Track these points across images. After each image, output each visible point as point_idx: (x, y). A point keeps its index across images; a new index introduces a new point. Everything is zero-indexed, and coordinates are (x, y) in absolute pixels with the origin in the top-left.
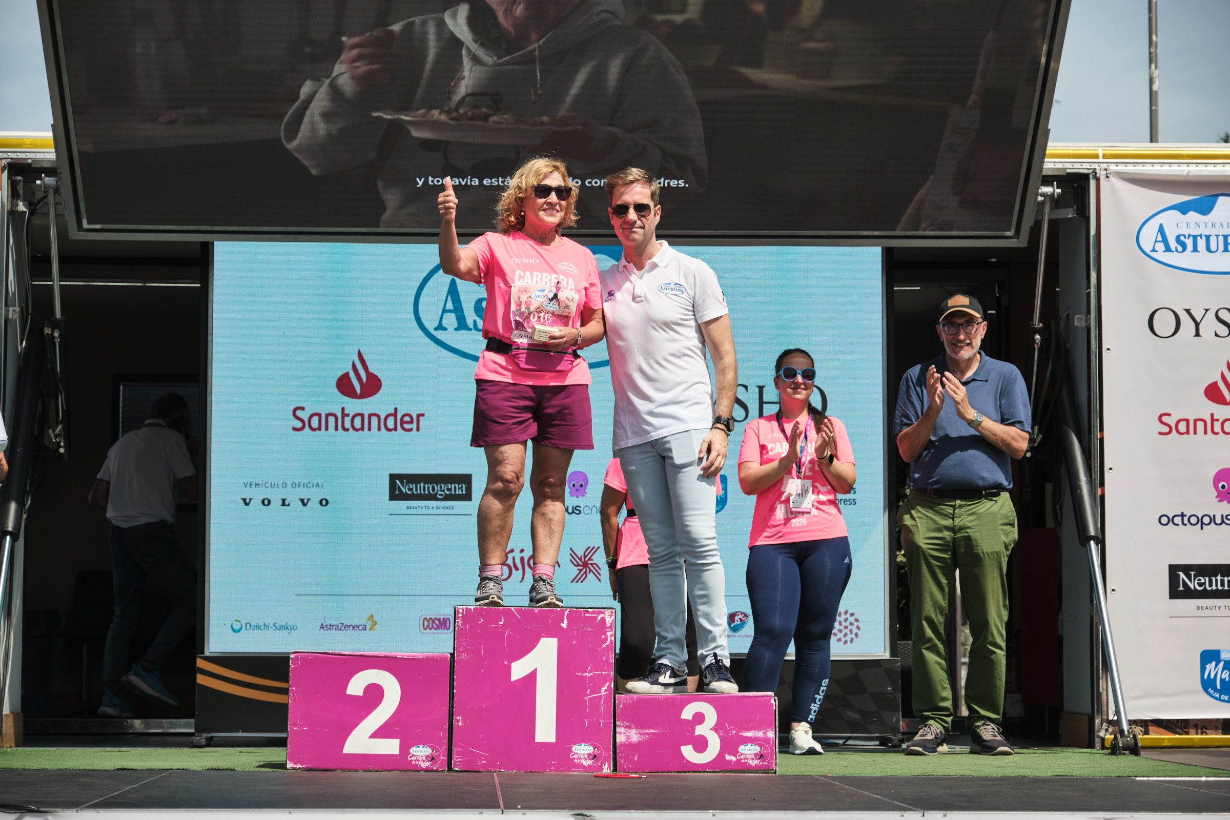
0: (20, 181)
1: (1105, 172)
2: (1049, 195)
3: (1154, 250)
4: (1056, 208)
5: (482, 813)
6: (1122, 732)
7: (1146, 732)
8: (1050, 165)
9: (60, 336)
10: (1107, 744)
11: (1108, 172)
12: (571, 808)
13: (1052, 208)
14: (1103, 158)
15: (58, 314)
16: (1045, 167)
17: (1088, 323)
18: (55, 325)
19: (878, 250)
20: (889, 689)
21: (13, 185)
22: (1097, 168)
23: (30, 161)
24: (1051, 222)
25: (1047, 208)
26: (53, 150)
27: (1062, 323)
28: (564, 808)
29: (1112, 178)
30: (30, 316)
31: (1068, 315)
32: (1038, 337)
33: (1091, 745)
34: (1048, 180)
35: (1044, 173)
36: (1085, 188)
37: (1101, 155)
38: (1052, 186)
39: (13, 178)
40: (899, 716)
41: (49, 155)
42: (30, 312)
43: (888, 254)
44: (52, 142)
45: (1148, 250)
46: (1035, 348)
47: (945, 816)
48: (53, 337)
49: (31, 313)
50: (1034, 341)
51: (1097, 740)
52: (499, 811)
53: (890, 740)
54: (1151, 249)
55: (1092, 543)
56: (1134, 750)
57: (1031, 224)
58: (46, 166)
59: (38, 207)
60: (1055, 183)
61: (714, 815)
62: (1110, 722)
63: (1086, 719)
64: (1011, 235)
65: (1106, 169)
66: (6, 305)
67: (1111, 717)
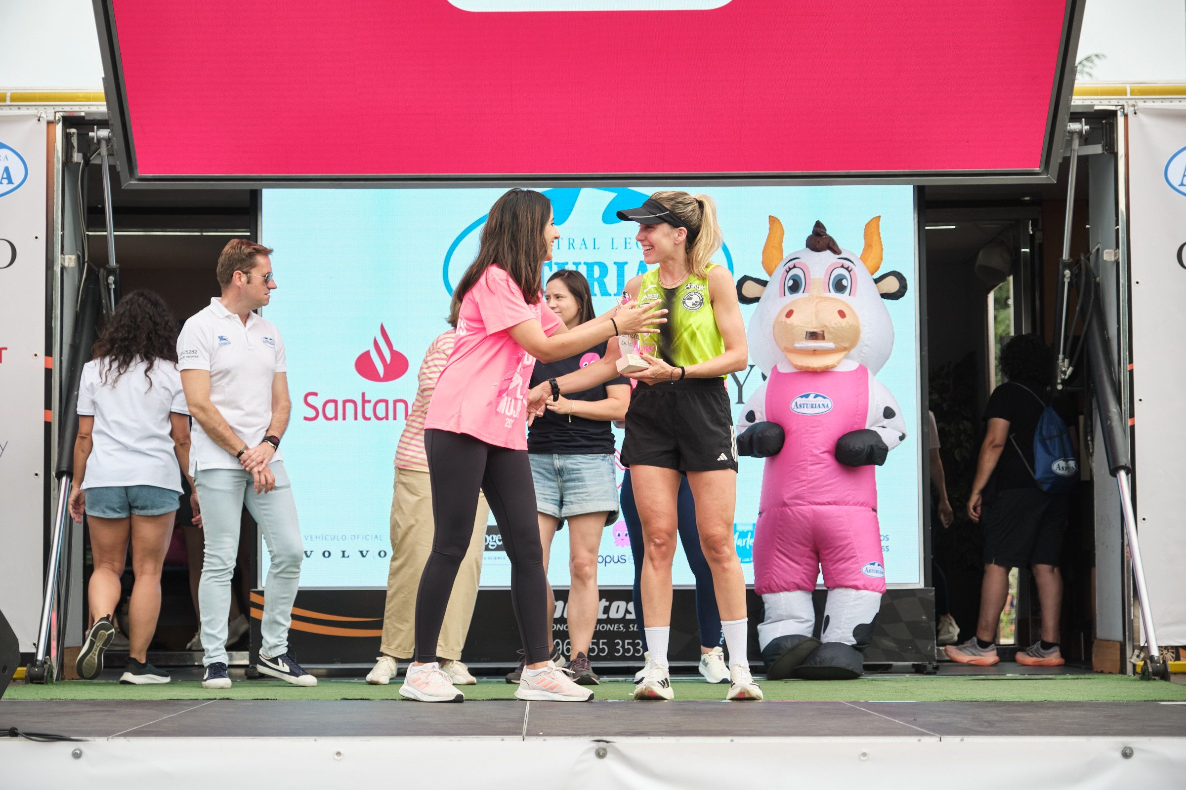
0: (74, 133)
1: (1132, 109)
2: (1076, 132)
3: (1182, 184)
4: (1086, 144)
5: (503, 740)
6: (1151, 658)
7: (1178, 658)
8: (1078, 101)
9: (115, 282)
10: (1139, 670)
11: (1136, 108)
12: (592, 734)
13: (1080, 145)
14: (1131, 94)
15: (113, 262)
16: (1073, 103)
17: (1117, 257)
18: (111, 272)
19: (910, 188)
20: (924, 618)
21: (67, 137)
22: (1125, 104)
23: (83, 114)
24: (1080, 158)
25: (1076, 143)
26: (105, 103)
27: (1092, 258)
28: (585, 735)
29: (1139, 114)
30: (86, 264)
31: (1098, 250)
32: (1067, 273)
33: (1123, 671)
34: (1076, 117)
35: (1072, 110)
36: (1113, 124)
37: (1129, 91)
38: (1080, 122)
39: (68, 130)
40: (934, 643)
41: (100, 108)
42: (86, 260)
43: (920, 192)
44: (103, 95)
45: (1176, 185)
46: (1064, 283)
47: (962, 740)
48: (108, 284)
49: (87, 262)
50: (1064, 276)
51: (1129, 668)
52: (521, 737)
53: (925, 667)
54: (1180, 183)
55: (1122, 474)
56: (1163, 674)
57: (1060, 160)
58: (98, 118)
59: (91, 159)
60: (1083, 120)
61: (732, 741)
62: (1142, 649)
63: (1118, 645)
64: (1040, 171)
65: (1134, 106)
66: (62, 253)
67: (1142, 645)
